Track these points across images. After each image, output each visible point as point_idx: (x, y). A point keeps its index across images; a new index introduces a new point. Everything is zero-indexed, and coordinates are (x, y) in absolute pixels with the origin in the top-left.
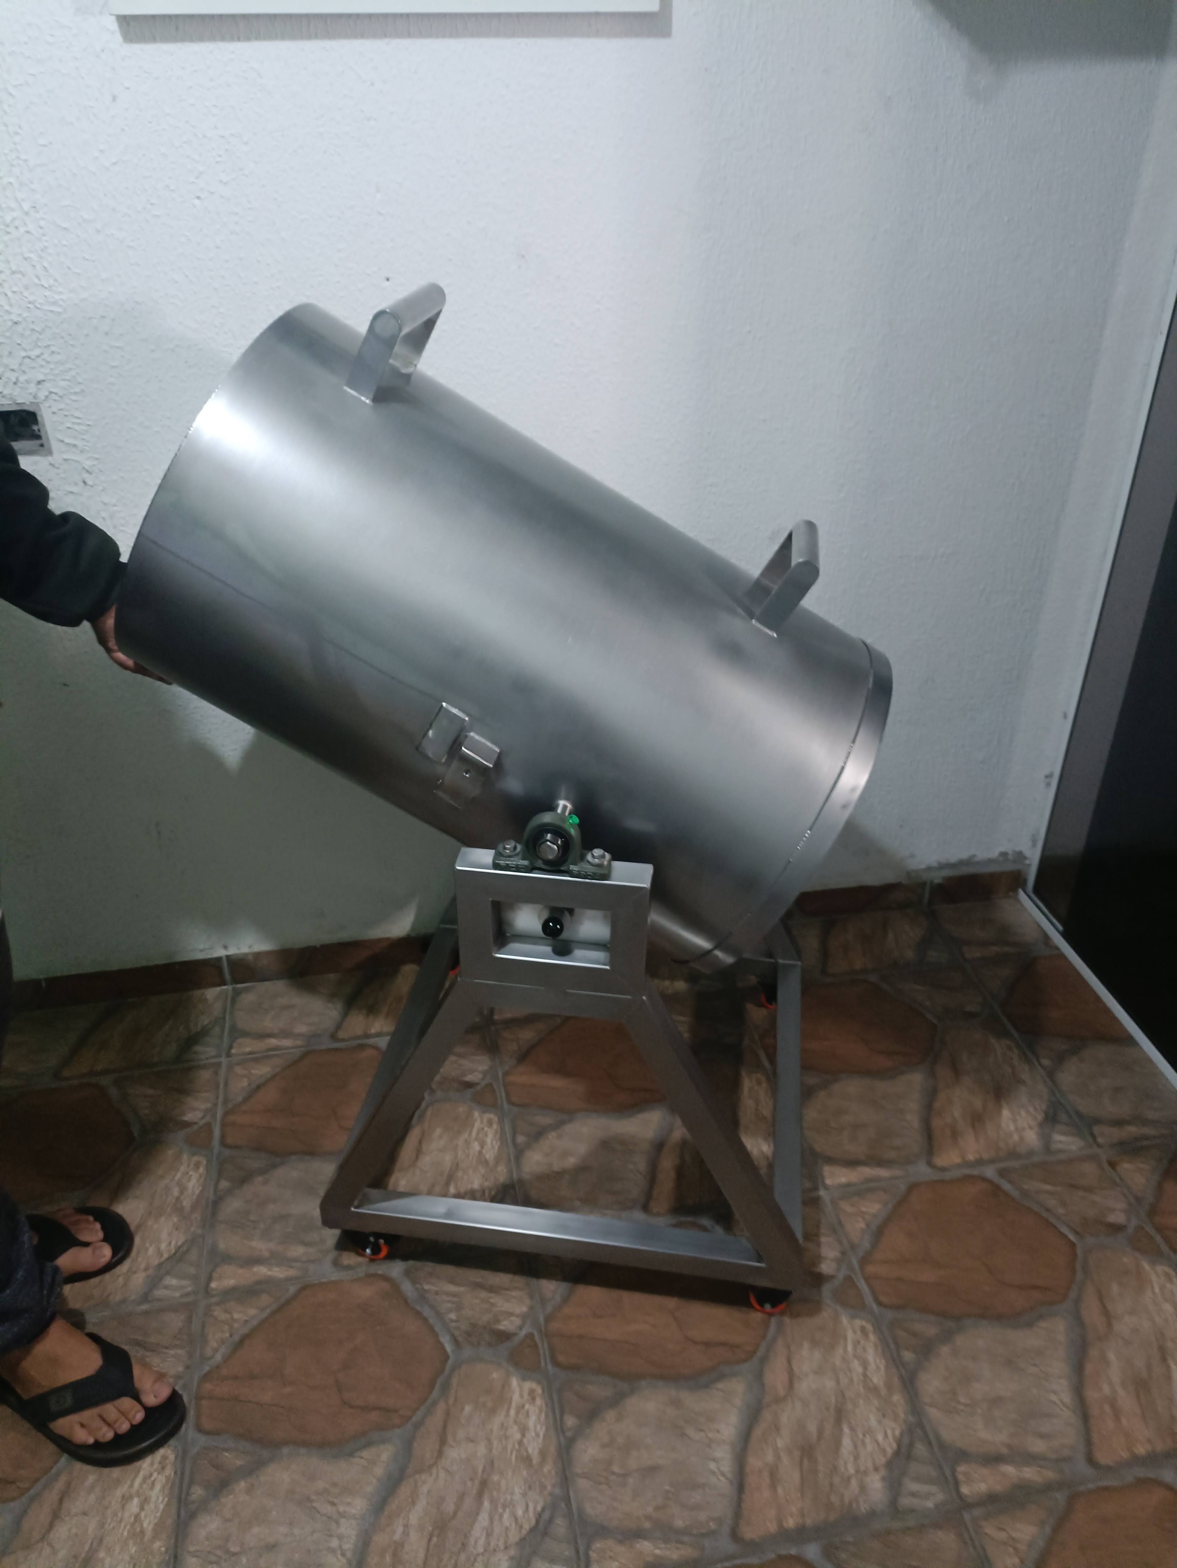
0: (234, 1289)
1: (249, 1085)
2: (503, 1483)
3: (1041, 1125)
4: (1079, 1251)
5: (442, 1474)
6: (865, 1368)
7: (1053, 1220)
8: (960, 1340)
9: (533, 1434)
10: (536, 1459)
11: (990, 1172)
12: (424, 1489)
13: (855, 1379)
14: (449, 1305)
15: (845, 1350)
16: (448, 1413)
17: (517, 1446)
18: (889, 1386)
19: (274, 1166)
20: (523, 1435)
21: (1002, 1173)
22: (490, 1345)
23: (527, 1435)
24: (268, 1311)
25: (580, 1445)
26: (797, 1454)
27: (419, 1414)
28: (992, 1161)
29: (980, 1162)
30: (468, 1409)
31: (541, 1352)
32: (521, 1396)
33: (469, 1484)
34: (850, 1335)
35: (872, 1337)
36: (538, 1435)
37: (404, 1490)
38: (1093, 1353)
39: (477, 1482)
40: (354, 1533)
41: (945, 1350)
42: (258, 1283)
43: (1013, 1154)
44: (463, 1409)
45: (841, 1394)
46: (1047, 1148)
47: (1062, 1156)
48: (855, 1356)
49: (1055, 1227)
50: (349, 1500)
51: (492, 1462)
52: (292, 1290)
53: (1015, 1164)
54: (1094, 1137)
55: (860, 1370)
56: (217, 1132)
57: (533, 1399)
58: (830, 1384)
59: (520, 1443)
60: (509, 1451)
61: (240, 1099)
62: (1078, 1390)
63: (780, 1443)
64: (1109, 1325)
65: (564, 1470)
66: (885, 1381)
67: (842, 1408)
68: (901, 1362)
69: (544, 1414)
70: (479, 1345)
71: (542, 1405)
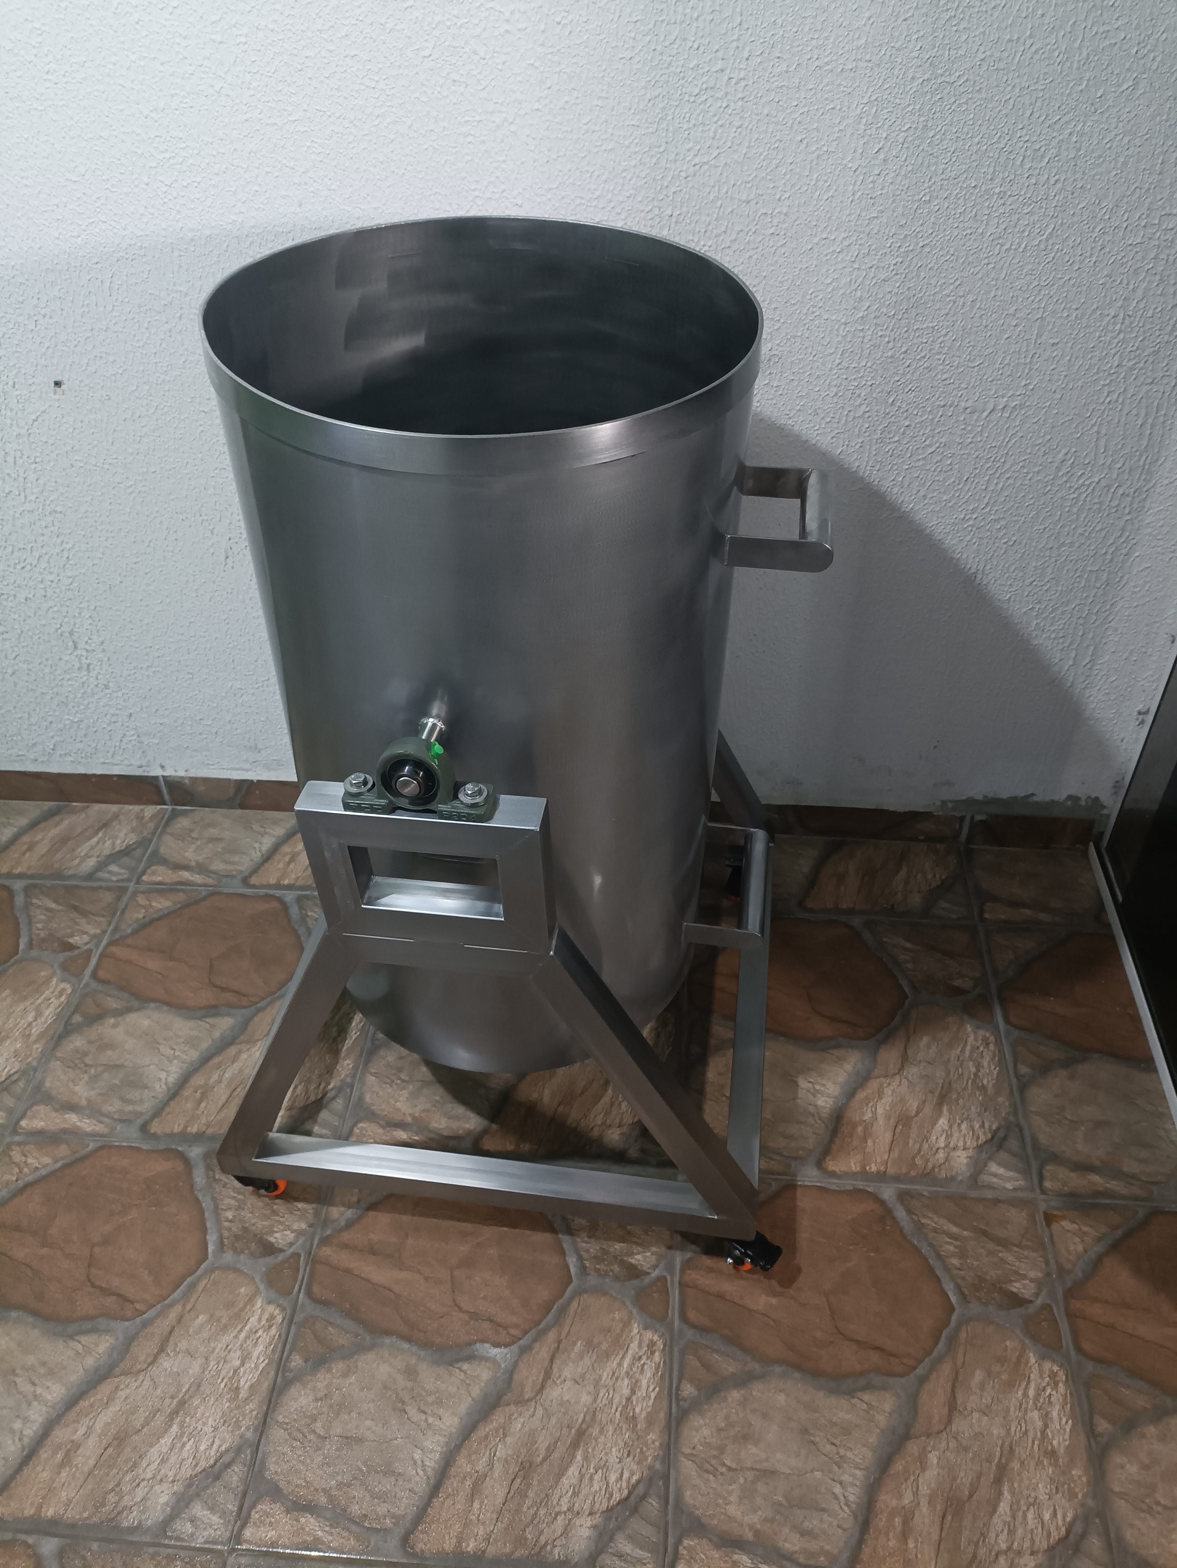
0: (40, 1133)
1: (144, 918)
2: (201, 1410)
3: (980, 1148)
4: (954, 1318)
5: (147, 1383)
6: (633, 1392)
7: (939, 1272)
8: (757, 1389)
9: (253, 1366)
11: (888, 1193)
12: (122, 1394)
13: (616, 1401)
14: (232, 1202)
15: (620, 1364)
16: (180, 1319)
17: (231, 1373)
18: (650, 1421)
19: (129, 1010)
20: (243, 1364)
21: (903, 1196)
22: (253, 1255)
23: (247, 1365)
24: (59, 1164)
25: (294, 1390)
26: (513, 1468)
27: (152, 1313)
28: (896, 1179)
29: (881, 1177)
30: (202, 1318)
31: (300, 1277)
32: (260, 1320)
33: (168, 1401)
34: (634, 1346)
35: (657, 1357)
36: (256, 1367)
37: (105, 1389)
38: (913, 1447)
39: (175, 1401)
40: (40, 1420)
41: (735, 1395)
42: (65, 1131)
43: (928, 1176)
44: (196, 1318)
45: (592, 1414)
46: (974, 1178)
47: (989, 1194)
48: (627, 1373)
49: (939, 1280)
50: (49, 1384)
51: (199, 1385)
52: (92, 1146)
53: (925, 1190)
54: (1041, 1178)
55: (626, 1392)
56: (94, 961)
57: (270, 1326)
58: (586, 1399)
59: (236, 1371)
60: (221, 1377)
61: (129, 931)
62: (872, 1490)
63: (501, 1452)
64: (949, 1420)
65: (266, 1415)
66: (648, 1413)
67: (585, 1431)
68: (677, 1395)
69: (273, 1346)
70: (242, 1252)
71: (275, 1336)
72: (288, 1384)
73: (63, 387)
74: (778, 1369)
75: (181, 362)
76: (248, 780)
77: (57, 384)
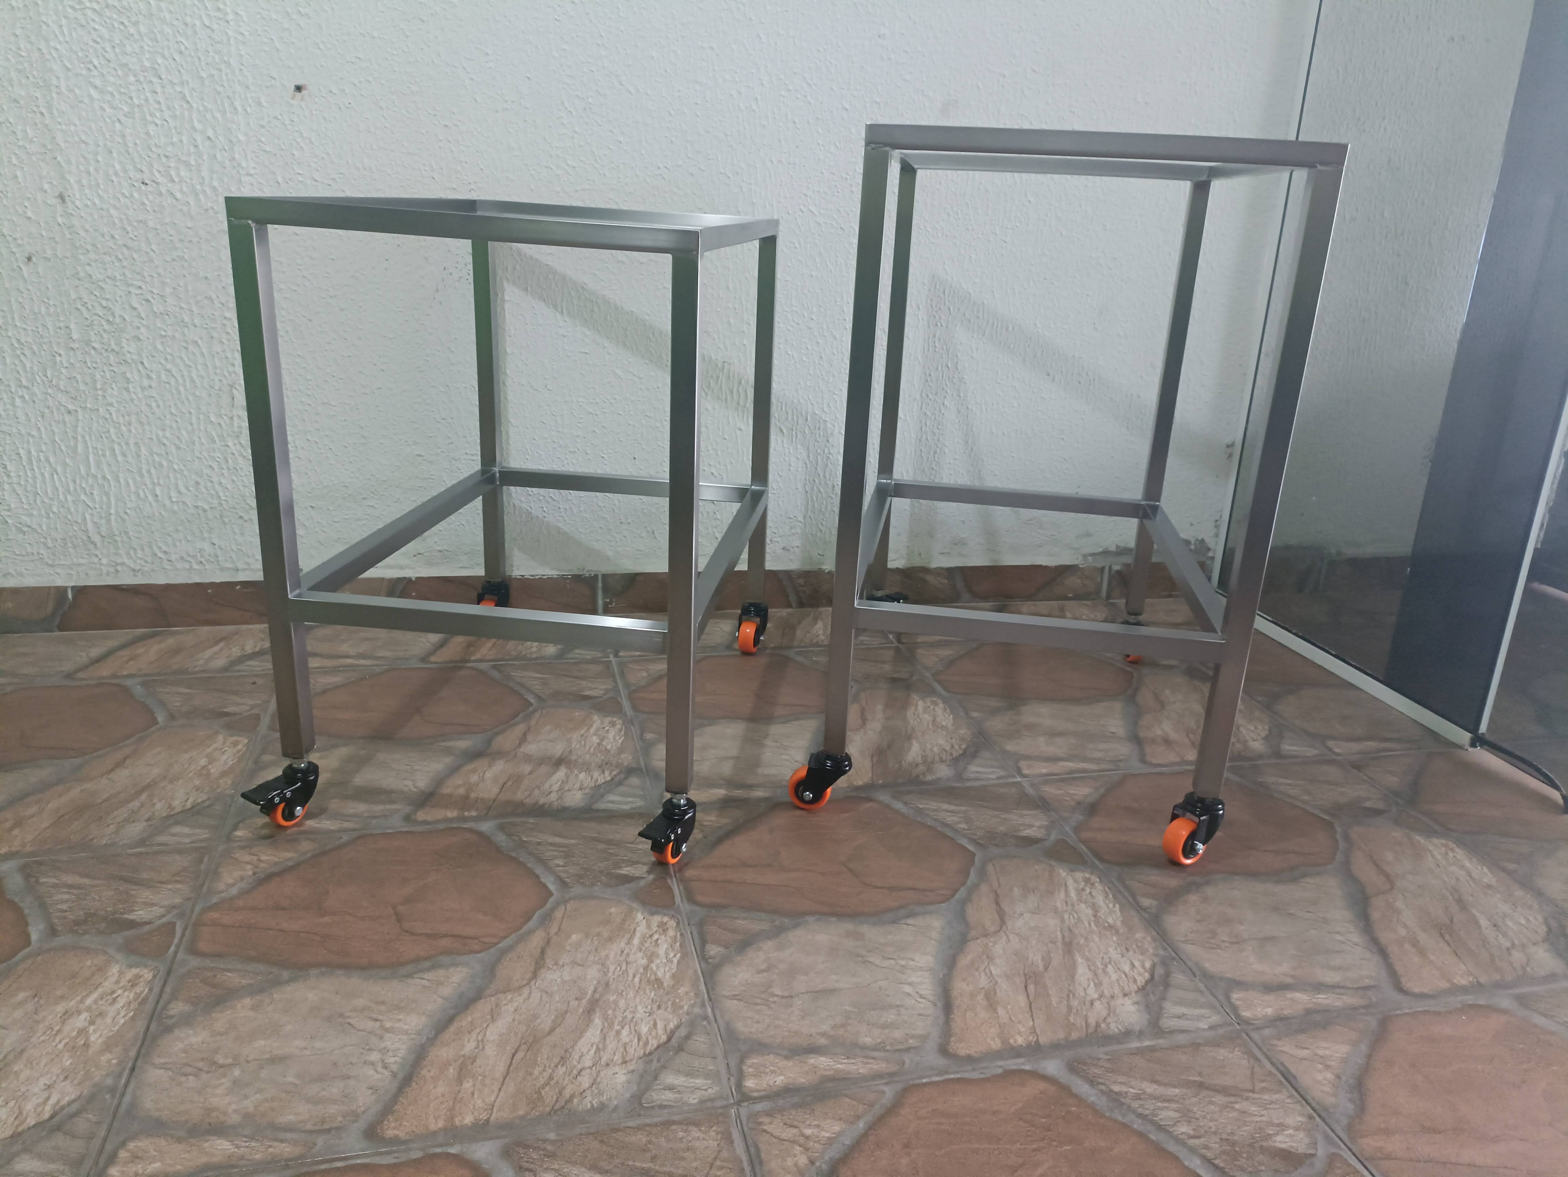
0: (267, 837)
2: (622, 1003)
3: (1268, 736)
4: (1337, 828)
5: (536, 994)
6: (1096, 911)
7: (1297, 804)
8: (1209, 891)
9: (665, 961)
10: (668, 983)
12: (508, 1008)
13: (1084, 919)
14: (556, 854)
15: (1067, 896)
16: (548, 941)
17: (641, 970)
20: (651, 962)
21: (1230, 770)
22: (608, 886)
23: (657, 962)
24: (308, 855)
25: (728, 970)
26: (1019, 981)
27: (508, 942)
30: (575, 937)
31: (676, 893)
32: (649, 928)
33: (574, 1003)
34: (1071, 884)
35: (1099, 886)
36: (670, 961)
37: (483, 1007)
38: (1377, 902)
39: (584, 1001)
40: (404, 1047)
41: (1193, 898)
42: (302, 833)
44: (569, 937)
45: (1068, 931)
46: (1277, 753)
47: (1296, 760)
48: (1079, 900)
49: (1303, 809)
50: (401, 1017)
51: (607, 985)
52: (345, 838)
54: (1327, 747)
55: (1090, 911)
56: (268, 722)
57: (665, 930)
58: (1052, 922)
59: (646, 968)
60: (631, 975)
62: (1368, 933)
63: (995, 971)
64: (1390, 882)
65: (708, 993)
66: (1123, 922)
67: (1071, 943)
68: (1141, 907)
69: (678, 944)
70: (593, 885)
71: (676, 937)
72: (718, 967)
73: (304, 92)
74: (1220, 877)
77: (298, 88)
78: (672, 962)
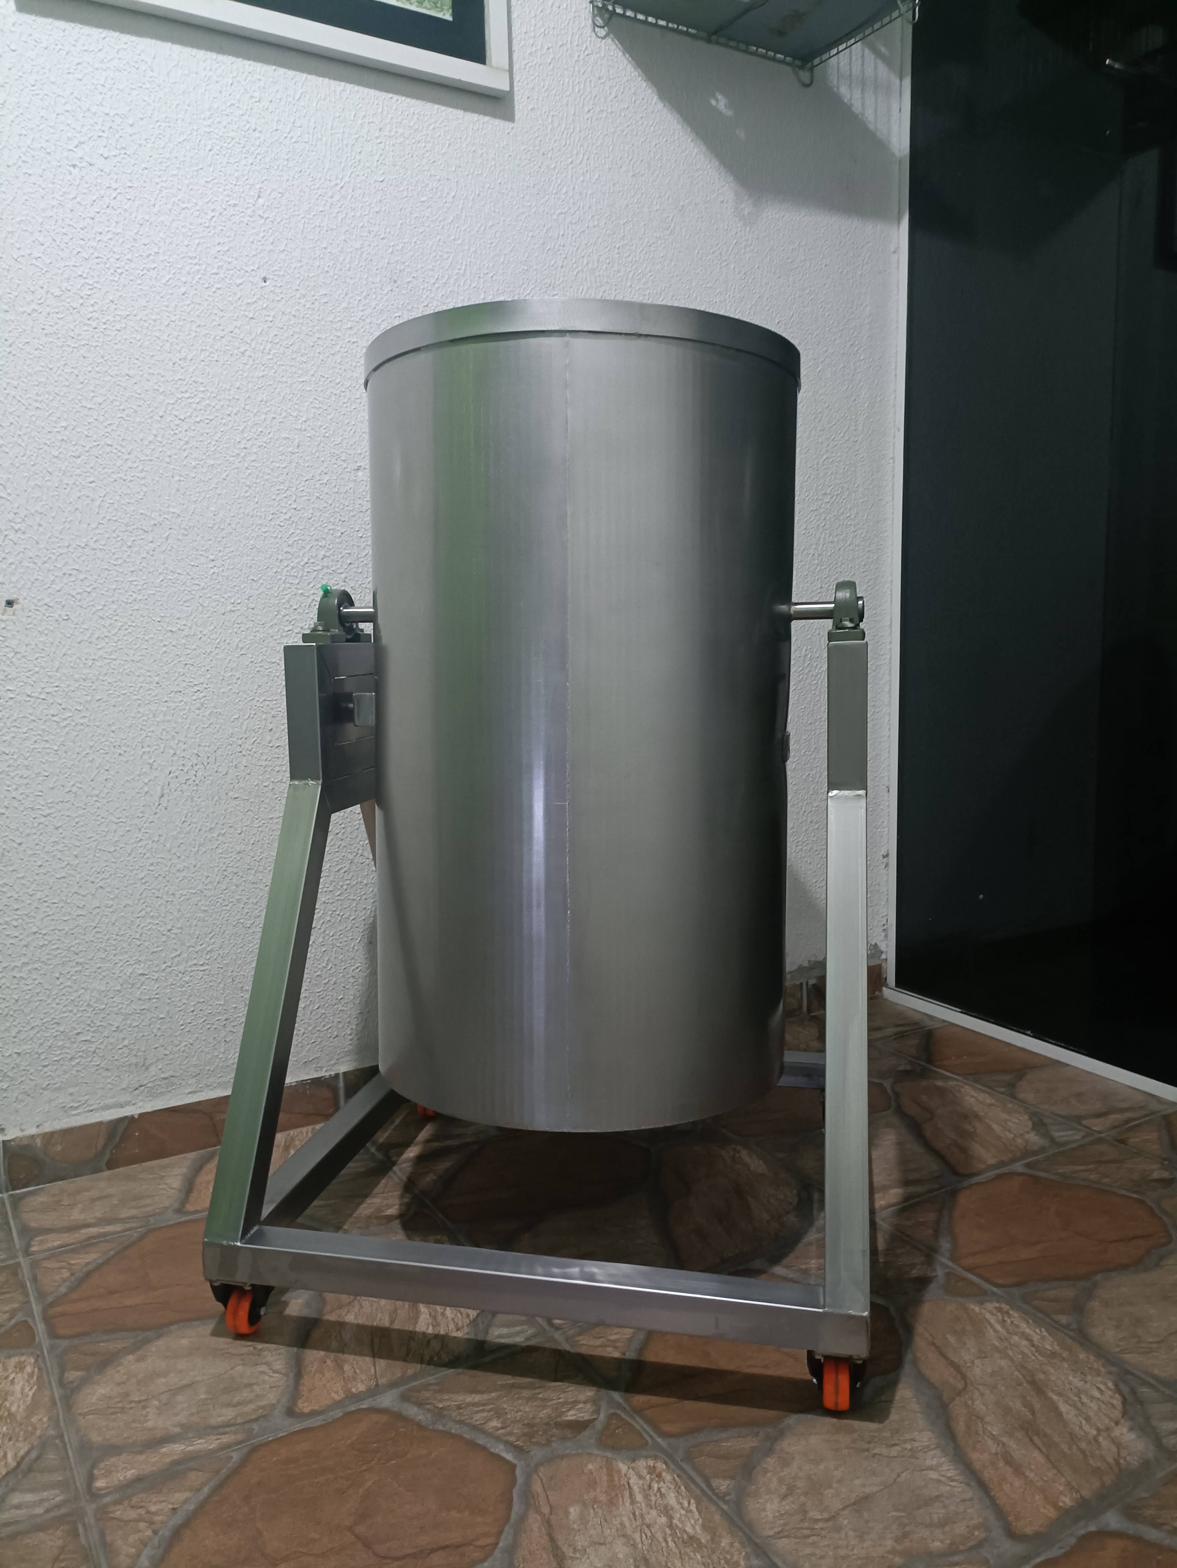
0: (138, 1479)
1: (73, 1274)
3: (1035, 1129)
4: (1151, 1204)
6: (1029, 1340)
7: (1106, 1188)
8: (1103, 1294)
9: (683, 1512)
10: (704, 1538)
11: (1018, 1168)
13: (1027, 1352)
14: (484, 1415)
15: (996, 1331)
16: (548, 1525)
17: (668, 1531)
18: (1067, 1348)
19: (146, 1341)
20: (671, 1518)
21: (1031, 1166)
22: (566, 1439)
23: (677, 1516)
24: (206, 1490)
25: (752, 1505)
26: (1020, 1434)
27: (507, 1536)
28: (1013, 1161)
29: (1003, 1164)
30: (574, 1511)
31: (639, 1429)
32: (641, 1477)
34: (990, 1318)
35: (1014, 1314)
41: (1095, 1305)
42: (177, 1463)
43: (1028, 1153)
44: (567, 1513)
45: (1023, 1368)
46: (1054, 1142)
47: (1073, 1145)
48: (1010, 1333)
49: (1113, 1193)
51: (645, 1560)
52: (236, 1456)
53: (1036, 1158)
54: (1086, 1128)
55: (1025, 1343)
56: (40, 1327)
57: (659, 1476)
58: (1004, 1363)
59: (671, 1526)
60: (661, 1539)
61: (63, 1290)
63: (993, 1430)
65: (750, 1539)
66: (1059, 1345)
67: (1034, 1380)
68: (1061, 1325)
69: (683, 1488)
70: (549, 1443)
71: (674, 1479)
72: (739, 1504)
73: (15, 606)
74: (1098, 1277)
75: (159, 581)
76: (126, 1117)
77: (10, 603)
78: (691, 1511)
